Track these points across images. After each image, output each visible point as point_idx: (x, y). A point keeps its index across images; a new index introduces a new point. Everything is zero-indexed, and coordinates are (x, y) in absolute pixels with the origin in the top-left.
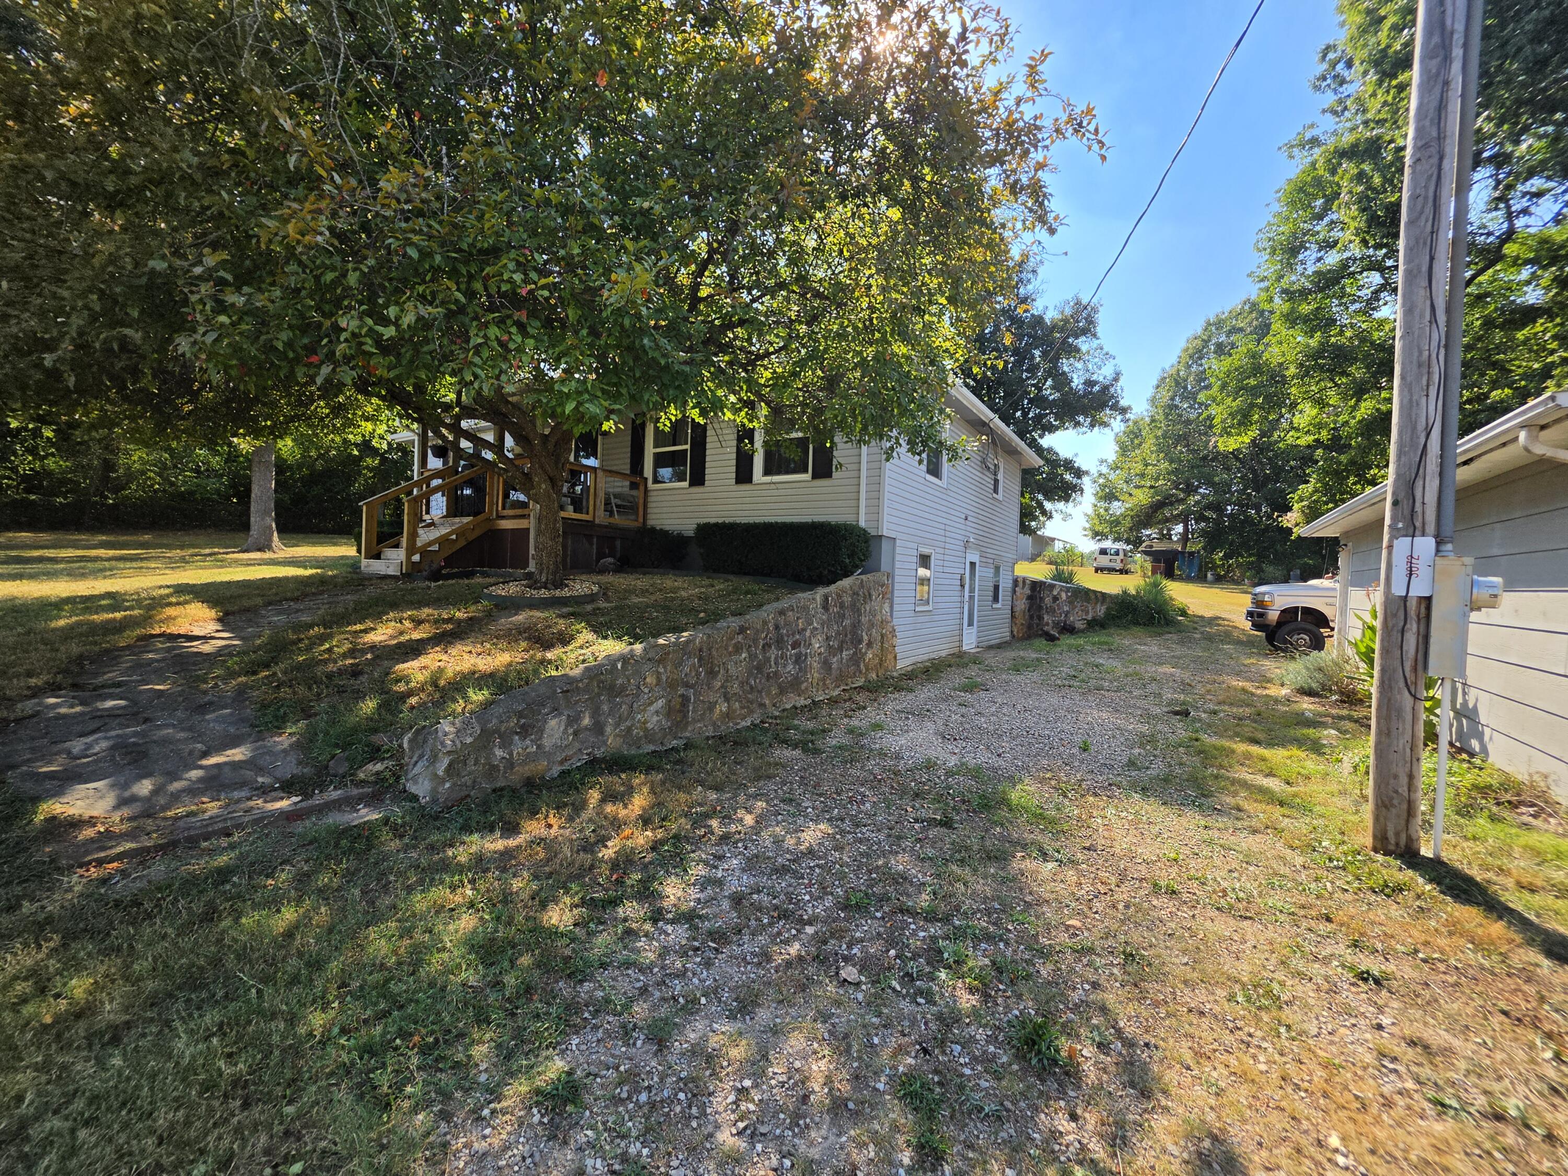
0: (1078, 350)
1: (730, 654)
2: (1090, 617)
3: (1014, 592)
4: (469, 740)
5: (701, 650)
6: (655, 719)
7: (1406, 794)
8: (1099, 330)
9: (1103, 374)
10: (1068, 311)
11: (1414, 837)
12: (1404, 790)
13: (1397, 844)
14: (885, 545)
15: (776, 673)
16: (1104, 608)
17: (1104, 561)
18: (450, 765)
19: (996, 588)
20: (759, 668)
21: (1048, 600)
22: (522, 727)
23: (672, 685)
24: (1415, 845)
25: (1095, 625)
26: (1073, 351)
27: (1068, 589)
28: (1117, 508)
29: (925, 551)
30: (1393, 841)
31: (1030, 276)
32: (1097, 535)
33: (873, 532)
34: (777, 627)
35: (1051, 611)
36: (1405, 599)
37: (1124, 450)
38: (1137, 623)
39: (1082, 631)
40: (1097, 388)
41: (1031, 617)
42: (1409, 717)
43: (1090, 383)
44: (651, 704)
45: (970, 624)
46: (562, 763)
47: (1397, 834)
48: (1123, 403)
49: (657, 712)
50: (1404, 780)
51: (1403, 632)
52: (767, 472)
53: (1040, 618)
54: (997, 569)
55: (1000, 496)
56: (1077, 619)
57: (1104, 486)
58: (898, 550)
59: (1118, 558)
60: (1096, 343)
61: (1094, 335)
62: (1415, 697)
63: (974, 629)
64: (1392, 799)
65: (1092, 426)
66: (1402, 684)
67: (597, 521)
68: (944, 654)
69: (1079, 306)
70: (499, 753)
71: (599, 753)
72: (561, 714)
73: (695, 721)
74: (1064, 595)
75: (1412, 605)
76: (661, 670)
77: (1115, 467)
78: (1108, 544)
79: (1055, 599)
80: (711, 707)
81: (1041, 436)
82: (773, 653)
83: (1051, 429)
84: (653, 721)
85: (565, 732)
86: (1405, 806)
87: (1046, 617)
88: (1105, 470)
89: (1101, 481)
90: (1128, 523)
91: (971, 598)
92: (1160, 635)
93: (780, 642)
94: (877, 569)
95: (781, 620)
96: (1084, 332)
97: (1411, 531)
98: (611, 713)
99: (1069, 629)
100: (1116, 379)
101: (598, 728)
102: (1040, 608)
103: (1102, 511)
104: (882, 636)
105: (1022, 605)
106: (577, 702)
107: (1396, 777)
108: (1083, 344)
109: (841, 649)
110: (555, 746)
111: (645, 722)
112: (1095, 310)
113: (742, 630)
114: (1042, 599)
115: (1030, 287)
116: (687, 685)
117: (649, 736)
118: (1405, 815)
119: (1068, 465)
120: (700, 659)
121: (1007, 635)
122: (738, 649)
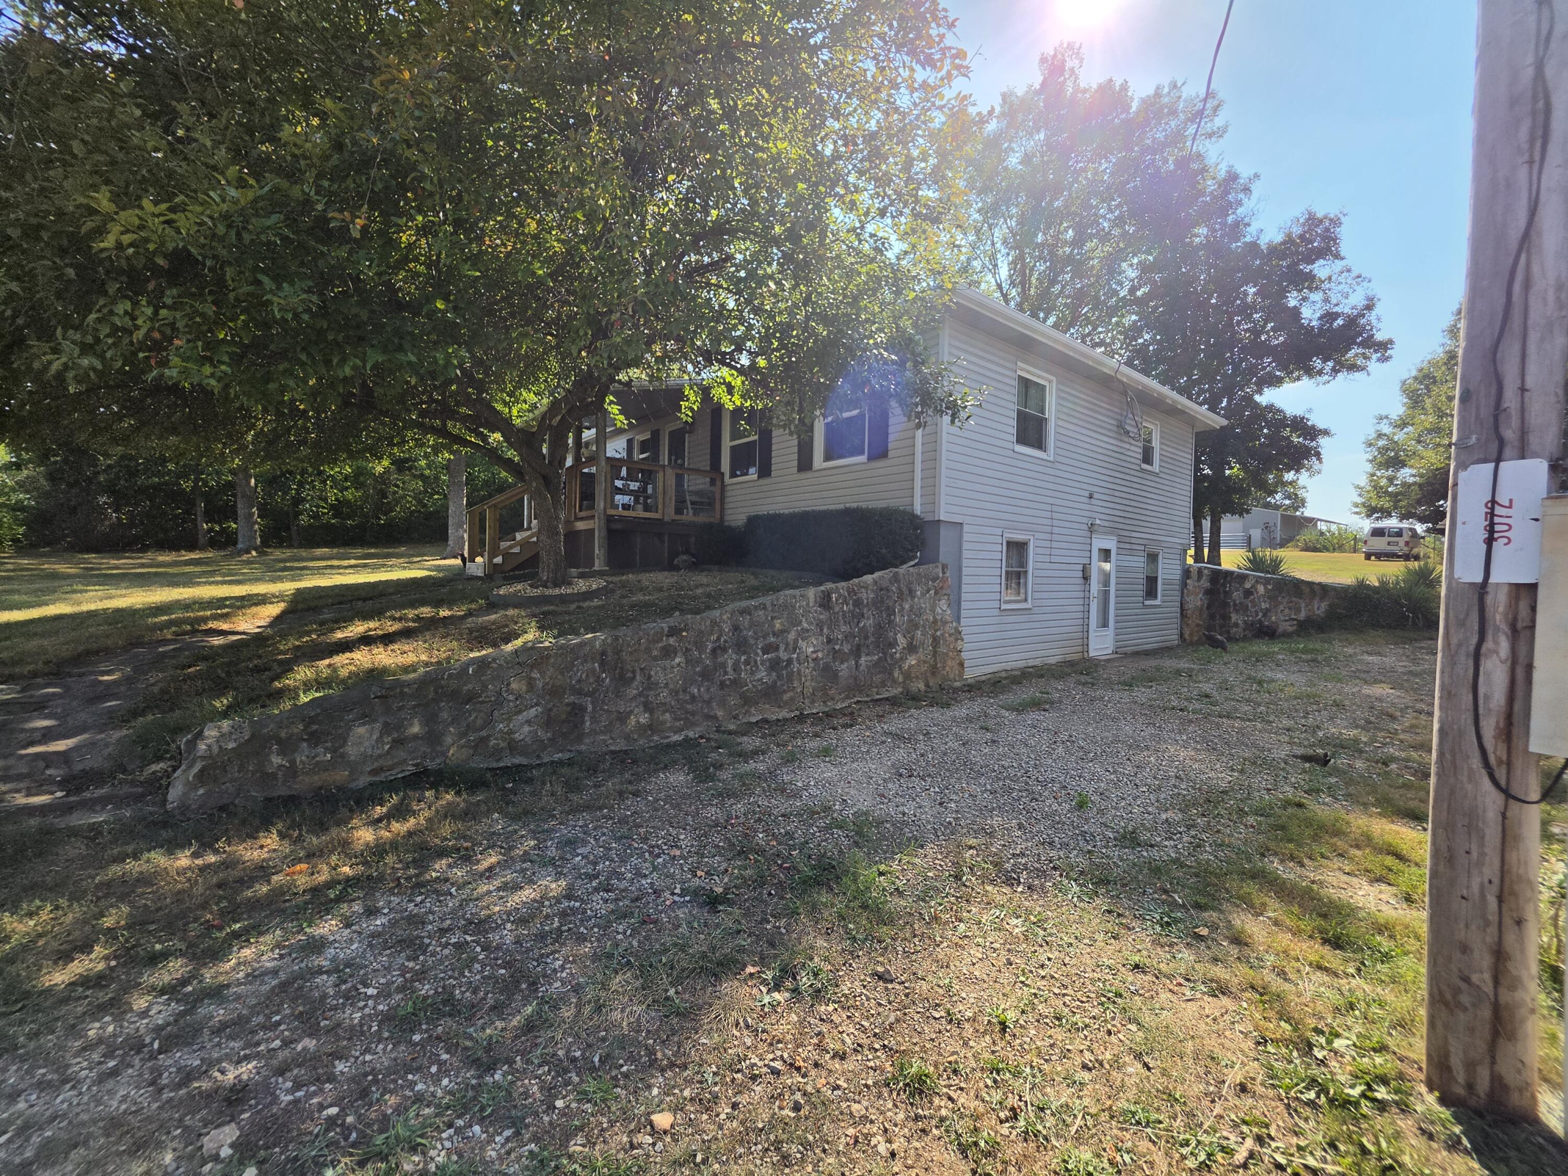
0: (1311, 277)
1: (655, 659)
2: (1302, 616)
3: (1184, 585)
4: (231, 745)
5: (603, 653)
6: (526, 729)
7: (1488, 988)
8: (1344, 248)
9: (1349, 304)
10: (1297, 231)
11: (1511, 1078)
12: (1483, 978)
13: (1470, 1087)
14: (944, 532)
15: (735, 682)
16: (1324, 605)
17: (1380, 544)
18: (202, 771)
19: (1152, 582)
20: (706, 675)
21: (1237, 595)
22: (312, 734)
23: (555, 692)
24: (1515, 1099)
25: (1308, 627)
26: (1308, 282)
27: (1267, 581)
28: (1406, 474)
29: (1019, 537)
30: (1461, 1078)
31: (1241, 196)
32: (1371, 511)
33: (929, 518)
34: (736, 628)
35: (1242, 608)
36: (1482, 588)
37: (1415, 400)
38: (1376, 625)
39: (1286, 635)
40: (1340, 321)
41: (1212, 617)
42: (1492, 833)
43: (1330, 316)
44: (520, 712)
45: (1105, 624)
46: (374, 772)
47: (1471, 1066)
48: (1379, 337)
49: (529, 722)
50: (1483, 961)
51: (1477, 657)
52: (828, 458)
53: (1226, 617)
54: (1153, 558)
55: (1156, 467)
56: (1281, 618)
57: (1383, 451)
58: (966, 537)
59: (1401, 541)
60: (1339, 265)
61: (1337, 256)
62: (1508, 794)
63: (1110, 632)
64: (1457, 991)
65: (1335, 371)
66: (1476, 762)
67: (667, 519)
68: (1053, 660)
69: (1312, 220)
70: (276, 760)
71: (431, 765)
72: (375, 721)
73: (594, 732)
74: (1261, 589)
75: (1498, 604)
76: (535, 675)
77: (1402, 424)
78: (1392, 523)
79: (1248, 593)
80: (623, 718)
81: (1260, 392)
82: (730, 657)
83: (1275, 382)
84: (523, 733)
85: (380, 740)
86: (1486, 1013)
87: (1234, 617)
88: (1386, 429)
89: (1381, 443)
90: (1416, 494)
91: (1106, 593)
92: (1411, 641)
93: (741, 646)
94: (935, 560)
95: (745, 621)
96: (1322, 253)
97: (1494, 447)
98: (455, 720)
99: (1268, 633)
100: (1369, 307)
101: (433, 737)
102: (1225, 605)
103: (1383, 482)
104: (935, 639)
105: (1196, 601)
106: (400, 709)
107: (1465, 949)
108: (1321, 268)
109: (857, 652)
110: (365, 757)
111: (511, 732)
112: (1336, 222)
113: (674, 632)
114: (1227, 594)
115: (1240, 211)
116: (579, 692)
117: (513, 747)
118: (1486, 1033)
119: (1300, 425)
120: (602, 664)
121: (1173, 637)
122: (668, 653)
